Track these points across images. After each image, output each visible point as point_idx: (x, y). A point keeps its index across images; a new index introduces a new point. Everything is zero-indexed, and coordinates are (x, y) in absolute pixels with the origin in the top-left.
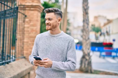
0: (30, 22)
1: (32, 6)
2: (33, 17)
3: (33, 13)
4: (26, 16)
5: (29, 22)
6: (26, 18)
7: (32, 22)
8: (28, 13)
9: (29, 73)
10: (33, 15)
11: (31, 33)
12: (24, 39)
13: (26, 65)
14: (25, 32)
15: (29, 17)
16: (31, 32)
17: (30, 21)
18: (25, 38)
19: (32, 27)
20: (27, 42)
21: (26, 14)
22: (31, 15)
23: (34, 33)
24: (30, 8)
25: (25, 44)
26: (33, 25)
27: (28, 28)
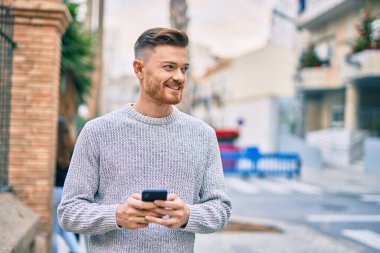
0: (32, 68)
1: (37, 10)
2: (40, 50)
3: (41, 37)
4: (14, 45)
5: (25, 66)
6: (15, 52)
7: (36, 66)
8: (23, 35)
9: (32, 245)
10: (40, 43)
11: (34, 105)
12: (8, 126)
13: (21, 216)
14: (13, 103)
15: (27, 49)
16: (33, 101)
17: (30, 62)
18: (12, 123)
19: (37, 85)
20: (20, 137)
21: (15, 39)
22: (34, 42)
23: (43, 104)
24: (31, 18)
25: (12, 142)
26: (41, 79)
27: (23, 86)
